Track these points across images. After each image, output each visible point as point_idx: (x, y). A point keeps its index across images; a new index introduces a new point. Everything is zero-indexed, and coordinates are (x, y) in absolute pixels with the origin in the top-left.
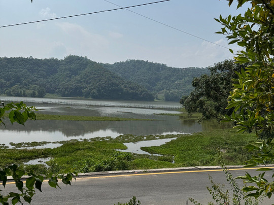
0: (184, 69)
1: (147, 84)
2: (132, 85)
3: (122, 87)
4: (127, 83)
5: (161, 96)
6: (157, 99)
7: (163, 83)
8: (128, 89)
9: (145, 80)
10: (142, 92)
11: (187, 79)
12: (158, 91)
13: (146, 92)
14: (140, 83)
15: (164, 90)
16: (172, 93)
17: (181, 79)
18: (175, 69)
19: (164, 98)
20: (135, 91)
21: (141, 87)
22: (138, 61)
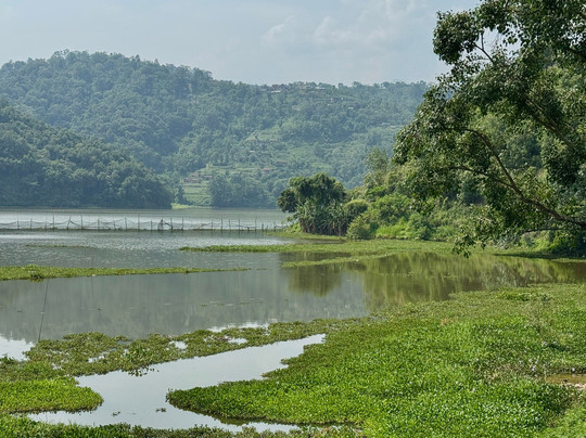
0: (275, 87)
1: (139, 144)
2: (80, 149)
3: (42, 156)
4: (62, 141)
5: (196, 189)
6: (183, 201)
7: (202, 141)
8: (66, 165)
9: (132, 129)
10: (123, 175)
11: (290, 124)
12: (183, 173)
13: (140, 174)
14: (112, 140)
15: (208, 169)
16: (237, 179)
17: (267, 125)
18: (243, 90)
19: (210, 197)
20: (91, 173)
21: (116, 158)
22: (100, 57)
